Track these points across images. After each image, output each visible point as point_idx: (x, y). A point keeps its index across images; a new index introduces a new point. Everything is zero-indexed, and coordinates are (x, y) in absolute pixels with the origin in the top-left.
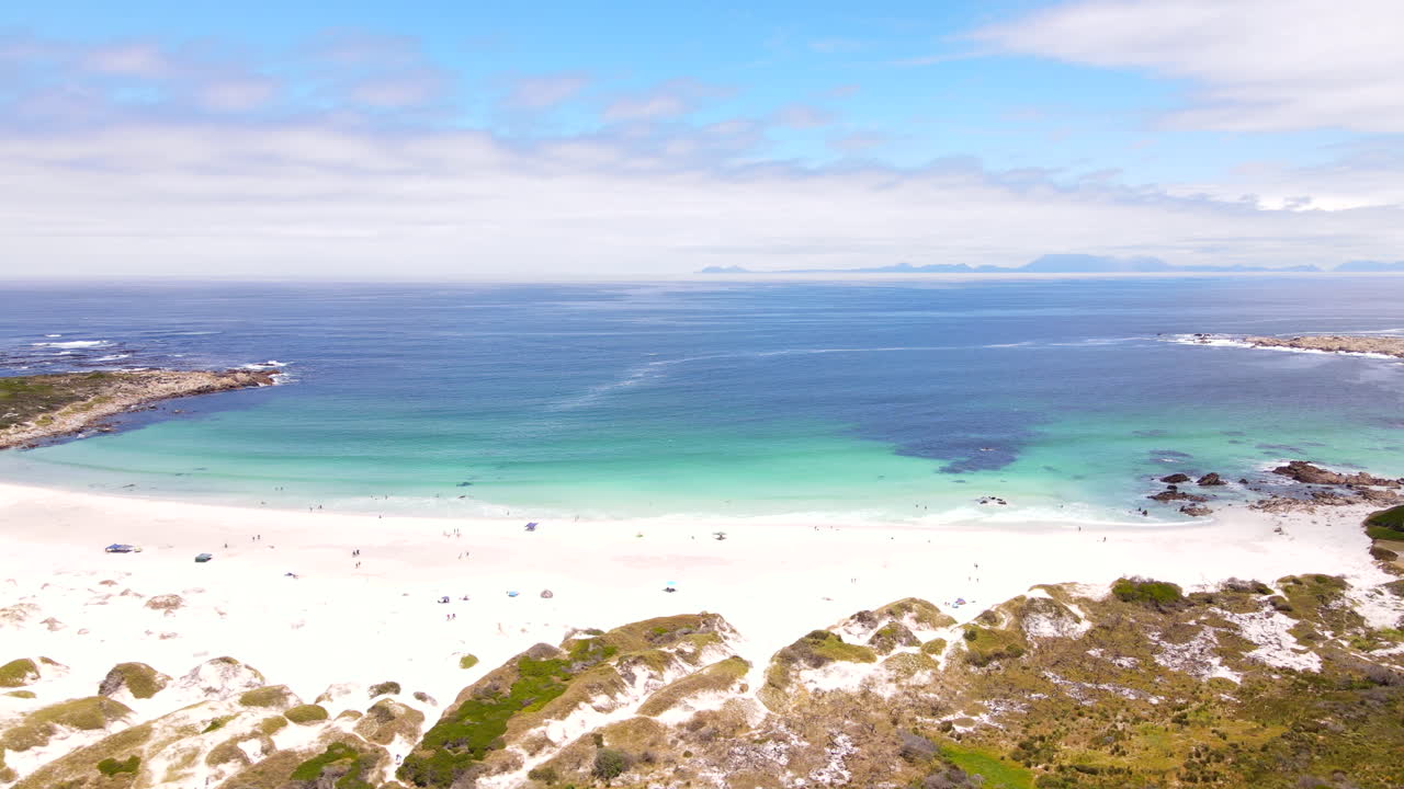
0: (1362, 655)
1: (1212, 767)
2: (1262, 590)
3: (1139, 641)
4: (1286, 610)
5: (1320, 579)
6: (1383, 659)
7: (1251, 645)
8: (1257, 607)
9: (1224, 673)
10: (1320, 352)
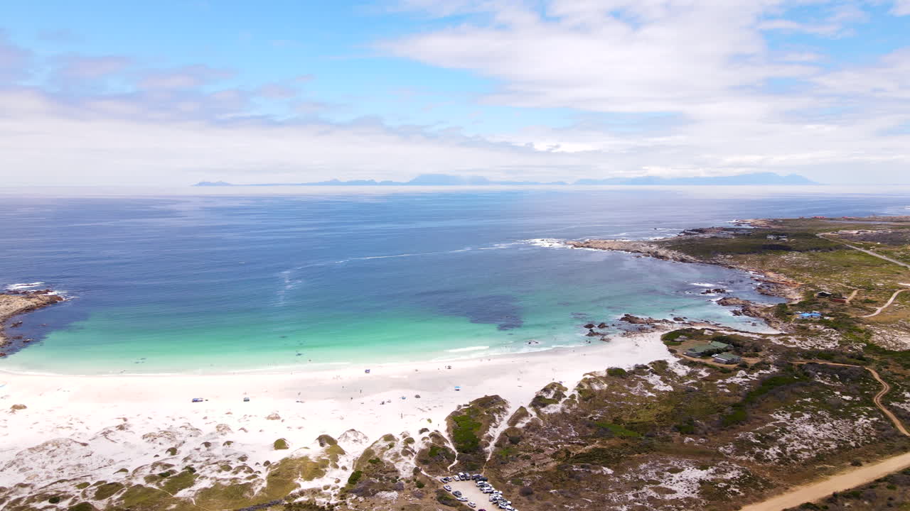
0: (682, 384)
1: (662, 418)
2: (647, 368)
3: (624, 389)
4: (656, 373)
5: (660, 362)
6: (687, 385)
7: (653, 386)
8: (647, 373)
9: (650, 394)
10: (601, 250)
